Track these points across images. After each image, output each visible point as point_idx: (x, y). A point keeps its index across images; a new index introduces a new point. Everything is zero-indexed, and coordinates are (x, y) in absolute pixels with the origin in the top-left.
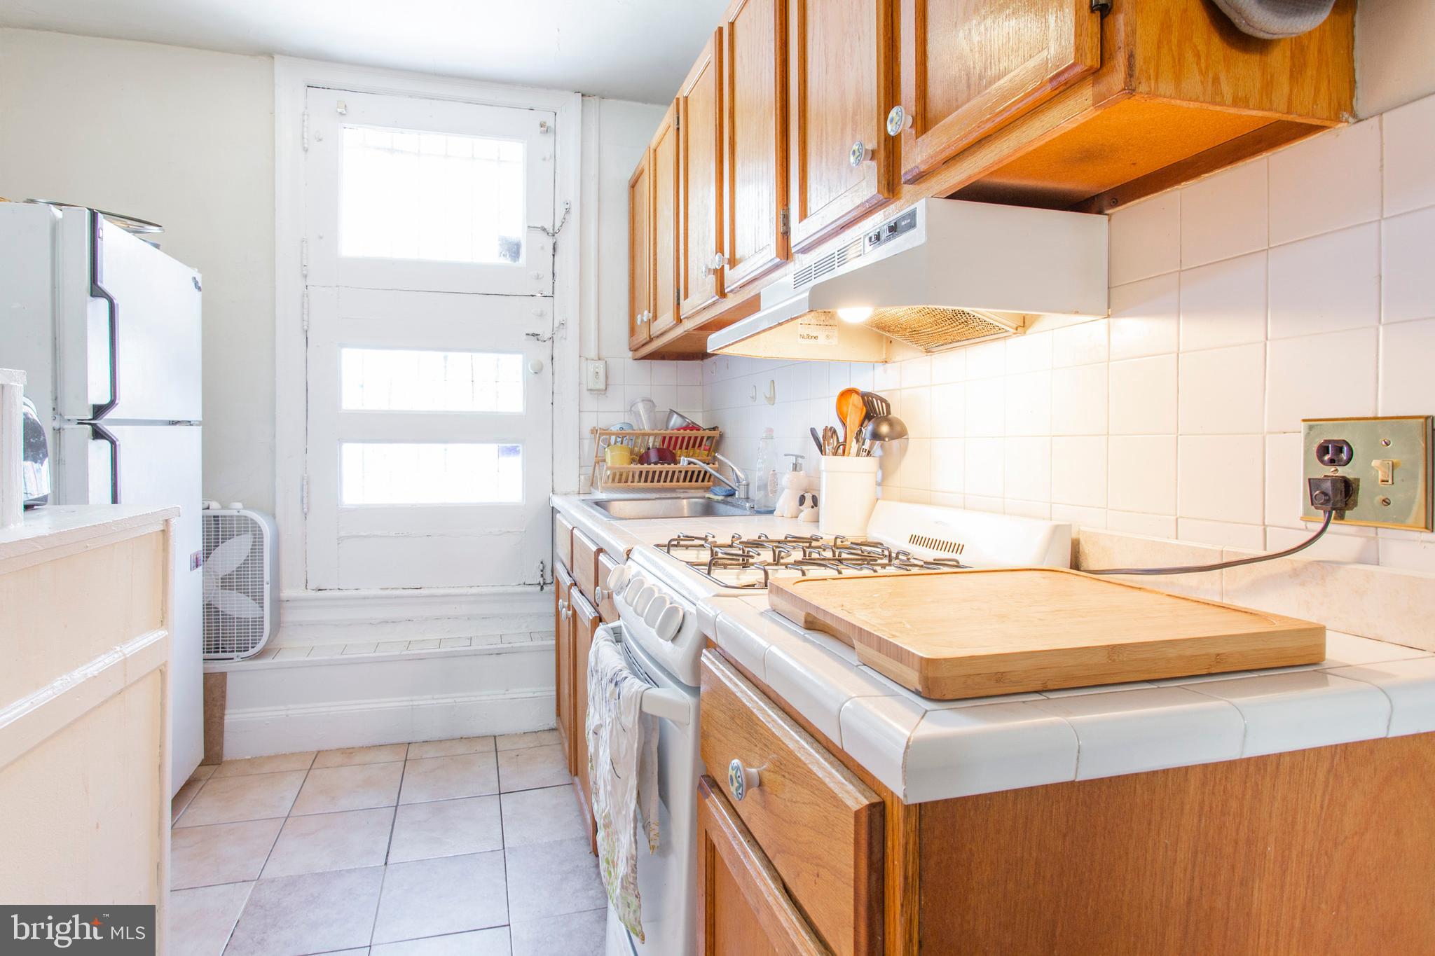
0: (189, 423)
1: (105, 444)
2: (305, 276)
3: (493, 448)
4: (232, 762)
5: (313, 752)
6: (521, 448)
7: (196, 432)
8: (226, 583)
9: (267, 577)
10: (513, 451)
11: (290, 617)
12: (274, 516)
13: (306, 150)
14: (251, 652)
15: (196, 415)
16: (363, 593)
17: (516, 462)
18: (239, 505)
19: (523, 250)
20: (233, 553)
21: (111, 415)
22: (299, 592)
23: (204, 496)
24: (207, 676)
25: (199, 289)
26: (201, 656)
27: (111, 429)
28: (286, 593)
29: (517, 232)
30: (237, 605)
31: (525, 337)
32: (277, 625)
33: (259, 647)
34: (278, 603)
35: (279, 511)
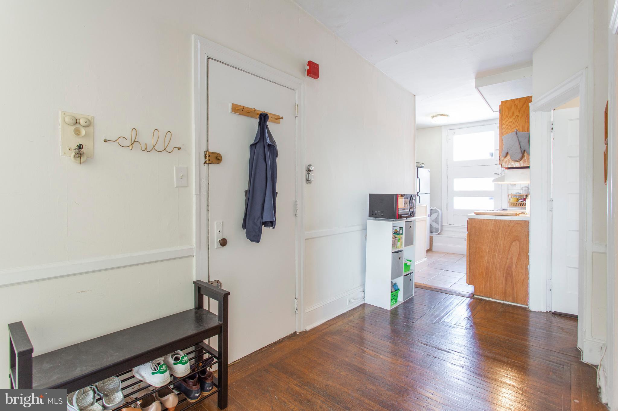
0: (428, 194)
1: (419, 197)
2: (447, 166)
3: (488, 198)
4: (433, 251)
5: (446, 253)
6: (493, 198)
7: (429, 195)
8: (433, 221)
9: (440, 220)
10: (492, 198)
11: (444, 229)
12: (441, 210)
13: (447, 142)
14: (437, 233)
15: (429, 192)
16: (458, 226)
17: (492, 201)
18: (435, 208)
19: (494, 155)
20: (434, 216)
21: (419, 193)
22: (446, 224)
23: (430, 206)
24: (430, 236)
25: (429, 172)
26: (429, 233)
27: (419, 195)
28: (443, 224)
29: (493, 151)
30: (435, 225)
31: (494, 174)
32: (442, 230)
33: (438, 233)
34: (442, 226)
35: (443, 210)
